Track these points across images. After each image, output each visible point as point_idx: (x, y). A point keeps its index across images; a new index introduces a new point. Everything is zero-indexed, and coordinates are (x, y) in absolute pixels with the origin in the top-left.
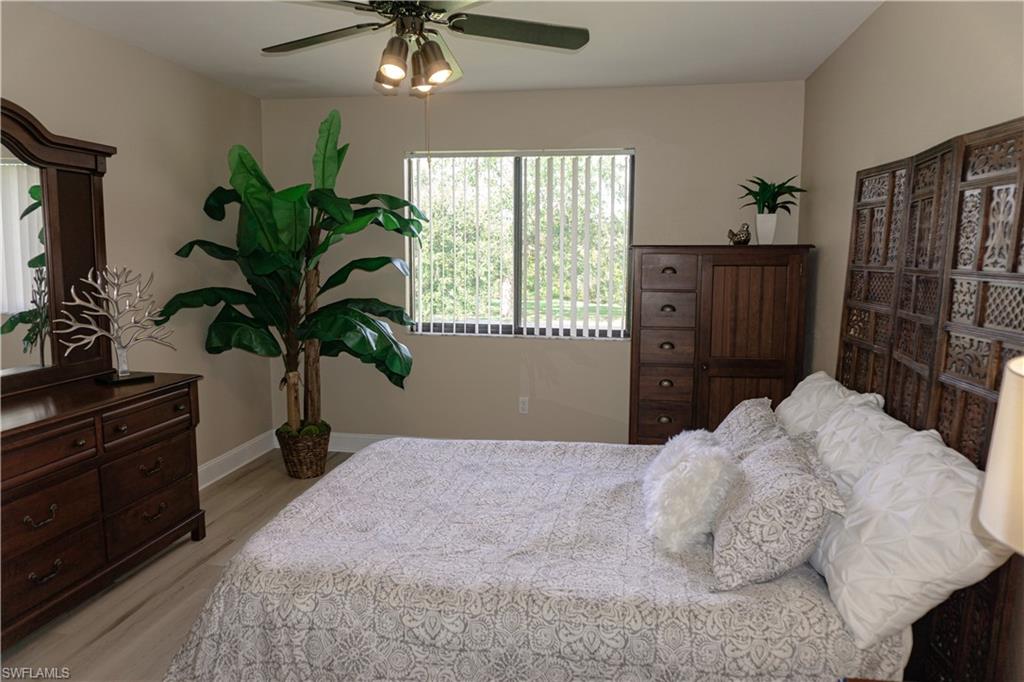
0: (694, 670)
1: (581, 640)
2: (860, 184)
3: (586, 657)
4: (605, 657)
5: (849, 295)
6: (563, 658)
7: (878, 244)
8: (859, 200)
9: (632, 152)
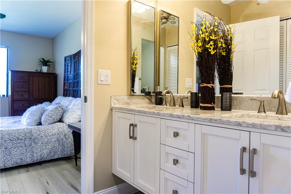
0: (40, 136)
1: (15, 136)
2: (65, 59)
3: (17, 139)
4: (21, 138)
5: (64, 80)
6: (11, 140)
7: (69, 70)
8: (65, 62)
9: (8, 48)
